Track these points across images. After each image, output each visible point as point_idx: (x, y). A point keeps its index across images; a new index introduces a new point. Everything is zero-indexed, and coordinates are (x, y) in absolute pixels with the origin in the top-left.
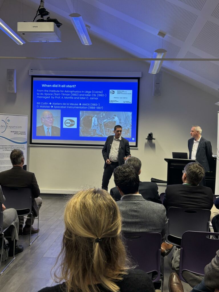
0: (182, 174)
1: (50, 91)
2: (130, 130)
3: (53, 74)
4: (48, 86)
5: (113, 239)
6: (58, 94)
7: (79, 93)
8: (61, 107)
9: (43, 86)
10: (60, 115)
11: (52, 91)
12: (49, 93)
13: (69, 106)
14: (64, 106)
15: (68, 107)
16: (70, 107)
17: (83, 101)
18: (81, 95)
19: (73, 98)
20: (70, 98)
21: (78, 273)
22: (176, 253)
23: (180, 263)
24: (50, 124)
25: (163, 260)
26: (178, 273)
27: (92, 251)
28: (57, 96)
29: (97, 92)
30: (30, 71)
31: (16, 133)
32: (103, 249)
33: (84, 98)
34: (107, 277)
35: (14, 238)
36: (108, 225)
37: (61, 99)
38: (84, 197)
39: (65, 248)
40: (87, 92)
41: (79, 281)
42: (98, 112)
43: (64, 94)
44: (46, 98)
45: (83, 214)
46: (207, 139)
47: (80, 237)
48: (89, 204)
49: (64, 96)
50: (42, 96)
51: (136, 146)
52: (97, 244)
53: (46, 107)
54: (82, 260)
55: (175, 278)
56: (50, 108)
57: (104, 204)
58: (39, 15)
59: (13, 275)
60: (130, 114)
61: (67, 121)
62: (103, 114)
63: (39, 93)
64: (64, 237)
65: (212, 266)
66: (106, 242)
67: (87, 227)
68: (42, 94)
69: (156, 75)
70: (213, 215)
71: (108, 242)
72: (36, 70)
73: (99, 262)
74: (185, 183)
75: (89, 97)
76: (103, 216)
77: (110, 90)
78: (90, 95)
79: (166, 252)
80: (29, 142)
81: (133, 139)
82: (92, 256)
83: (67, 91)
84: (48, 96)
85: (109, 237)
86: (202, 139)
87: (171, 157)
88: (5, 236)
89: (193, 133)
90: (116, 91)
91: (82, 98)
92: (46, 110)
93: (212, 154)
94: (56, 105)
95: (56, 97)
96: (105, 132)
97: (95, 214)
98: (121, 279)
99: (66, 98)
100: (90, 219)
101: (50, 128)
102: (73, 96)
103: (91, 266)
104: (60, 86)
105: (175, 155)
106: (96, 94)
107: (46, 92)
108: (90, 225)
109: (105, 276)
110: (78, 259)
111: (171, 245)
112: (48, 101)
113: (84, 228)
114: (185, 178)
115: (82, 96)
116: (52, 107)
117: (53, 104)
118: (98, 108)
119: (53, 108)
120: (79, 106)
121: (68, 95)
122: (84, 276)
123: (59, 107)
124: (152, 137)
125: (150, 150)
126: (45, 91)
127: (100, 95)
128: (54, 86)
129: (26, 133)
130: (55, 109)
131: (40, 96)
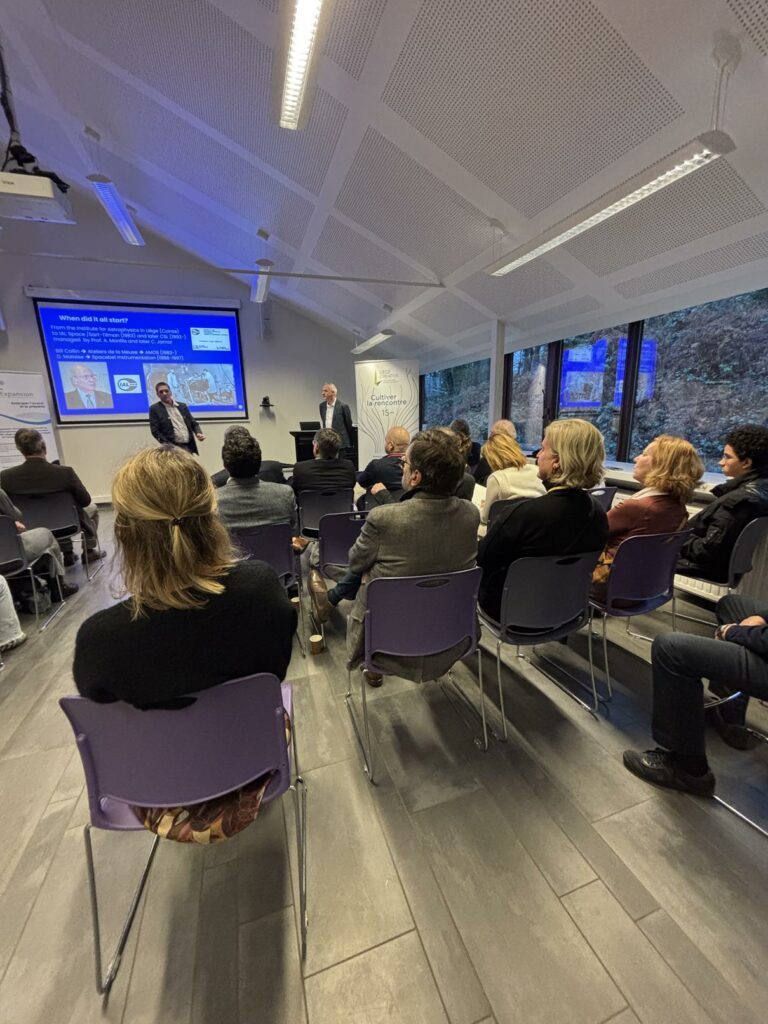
0: (313, 446)
1: (78, 328)
2: (234, 393)
3: (78, 297)
4: (73, 319)
5: (204, 518)
6: (95, 335)
7: (137, 333)
8: (107, 357)
9: (62, 318)
10: (106, 371)
11: (83, 329)
12: (76, 331)
13: (121, 355)
14: (112, 355)
15: (119, 357)
16: (123, 358)
17: (145, 347)
18: (140, 336)
19: (125, 341)
20: (121, 341)
21: (150, 578)
22: (314, 547)
23: (320, 557)
24: (91, 388)
25: (299, 560)
26: (318, 569)
27: (168, 538)
28: (96, 338)
29: (169, 331)
30: (26, 288)
31: (24, 405)
32: (187, 535)
33: (147, 342)
34: (203, 577)
35: (56, 573)
36: (192, 496)
37: (102, 343)
38: (142, 460)
39: (121, 545)
40: (150, 331)
41: (153, 589)
42: (175, 365)
43: (107, 335)
44: (73, 341)
45: (143, 485)
46: (344, 402)
47: (144, 521)
48: (152, 468)
49: (108, 338)
50: (63, 337)
51: (247, 418)
52: (176, 528)
53: (76, 357)
54: (154, 556)
55: (315, 577)
56: (85, 360)
57: (180, 467)
58: (12, 159)
59: (65, 626)
60: (229, 368)
61: (122, 382)
62: (185, 368)
63: (56, 330)
64: (116, 528)
65: (357, 546)
66: (192, 523)
67: (153, 504)
68: (62, 333)
69: (263, 304)
70: (357, 497)
71: (195, 523)
72: (41, 286)
73: (183, 556)
74: (318, 457)
75: (156, 340)
76: (180, 484)
77: (192, 329)
78: (156, 337)
79: (302, 548)
80: (55, 420)
81: (241, 407)
82: (170, 547)
83: (113, 330)
84: (75, 337)
85: (196, 515)
86: (338, 403)
87: (298, 429)
88: (35, 572)
89: (326, 394)
90: (201, 330)
91: (143, 342)
92: (76, 363)
93: (351, 423)
94: (96, 355)
95: (92, 340)
96: (194, 397)
97: (164, 482)
98: (226, 574)
99: (113, 341)
100: (157, 490)
101: (92, 394)
102: (125, 338)
103: (171, 563)
104: (96, 319)
105: (304, 425)
106: (168, 334)
107: (71, 331)
108: (158, 500)
109: (196, 574)
110: (146, 556)
111: (306, 539)
112: (78, 346)
113: (148, 505)
114: (317, 452)
115: (142, 339)
116: (88, 357)
117: (90, 351)
118: (174, 358)
119: (91, 360)
120: (139, 355)
121: (116, 335)
122: (161, 579)
123: (102, 357)
124: (268, 403)
125: (268, 422)
126: (68, 328)
127: (175, 337)
128: (84, 319)
129: (46, 405)
130: (94, 360)
131: (59, 336)
